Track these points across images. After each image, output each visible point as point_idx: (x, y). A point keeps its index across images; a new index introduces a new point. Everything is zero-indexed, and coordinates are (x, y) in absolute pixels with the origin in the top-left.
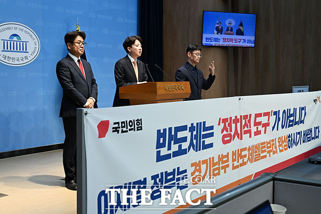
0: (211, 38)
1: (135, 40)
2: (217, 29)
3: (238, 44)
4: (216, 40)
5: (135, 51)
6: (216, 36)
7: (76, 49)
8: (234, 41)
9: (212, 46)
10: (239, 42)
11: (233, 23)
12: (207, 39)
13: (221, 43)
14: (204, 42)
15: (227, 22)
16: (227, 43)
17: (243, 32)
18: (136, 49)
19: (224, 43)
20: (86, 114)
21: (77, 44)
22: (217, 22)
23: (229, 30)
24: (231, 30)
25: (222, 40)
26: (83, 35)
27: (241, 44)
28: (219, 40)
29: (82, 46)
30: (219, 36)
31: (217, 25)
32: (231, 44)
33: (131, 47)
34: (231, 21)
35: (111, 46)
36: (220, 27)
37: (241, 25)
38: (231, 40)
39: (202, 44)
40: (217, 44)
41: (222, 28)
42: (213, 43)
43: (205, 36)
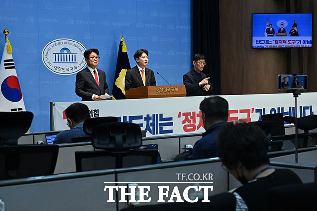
0: (261, 40)
1: (142, 53)
2: (268, 31)
3: (292, 45)
4: (267, 42)
5: (141, 62)
6: (267, 38)
7: (91, 63)
8: (287, 42)
9: (263, 49)
10: (294, 43)
11: (286, 24)
12: (257, 41)
13: (273, 45)
14: (254, 45)
15: (279, 24)
16: (280, 45)
17: (298, 33)
18: (142, 60)
19: (276, 45)
20: (54, 105)
21: (91, 59)
22: (268, 24)
23: (282, 32)
24: (284, 31)
25: (274, 42)
26: (96, 51)
27: (296, 45)
28: (271, 41)
29: (96, 59)
30: (270, 38)
31: (267, 27)
32: (284, 45)
33: (139, 59)
34: (283, 22)
35: (161, 53)
36: (271, 29)
37: (295, 25)
38: (285, 41)
39: (252, 47)
40: (269, 46)
41: (273, 29)
42: (264, 46)
43: (255, 39)
